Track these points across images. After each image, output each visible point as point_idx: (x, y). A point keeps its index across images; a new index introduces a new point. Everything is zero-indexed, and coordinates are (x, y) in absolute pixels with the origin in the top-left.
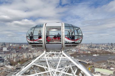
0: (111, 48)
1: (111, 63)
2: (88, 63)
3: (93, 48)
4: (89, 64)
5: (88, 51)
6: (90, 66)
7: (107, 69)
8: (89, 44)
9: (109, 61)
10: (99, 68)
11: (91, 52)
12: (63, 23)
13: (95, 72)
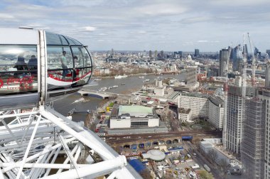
0: (149, 61)
1: (148, 91)
2: (104, 96)
3: (116, 60)
4: (106, 98)
5: (105, 69)
6: (108, 103)
7: (141, 104)
8: (108, 52)
9: (144, 88)
10: (127, 104)
11: (110, 70)
12: (41, 32)
13: (120, 114)
